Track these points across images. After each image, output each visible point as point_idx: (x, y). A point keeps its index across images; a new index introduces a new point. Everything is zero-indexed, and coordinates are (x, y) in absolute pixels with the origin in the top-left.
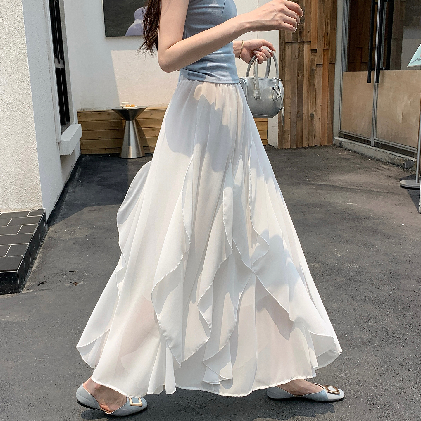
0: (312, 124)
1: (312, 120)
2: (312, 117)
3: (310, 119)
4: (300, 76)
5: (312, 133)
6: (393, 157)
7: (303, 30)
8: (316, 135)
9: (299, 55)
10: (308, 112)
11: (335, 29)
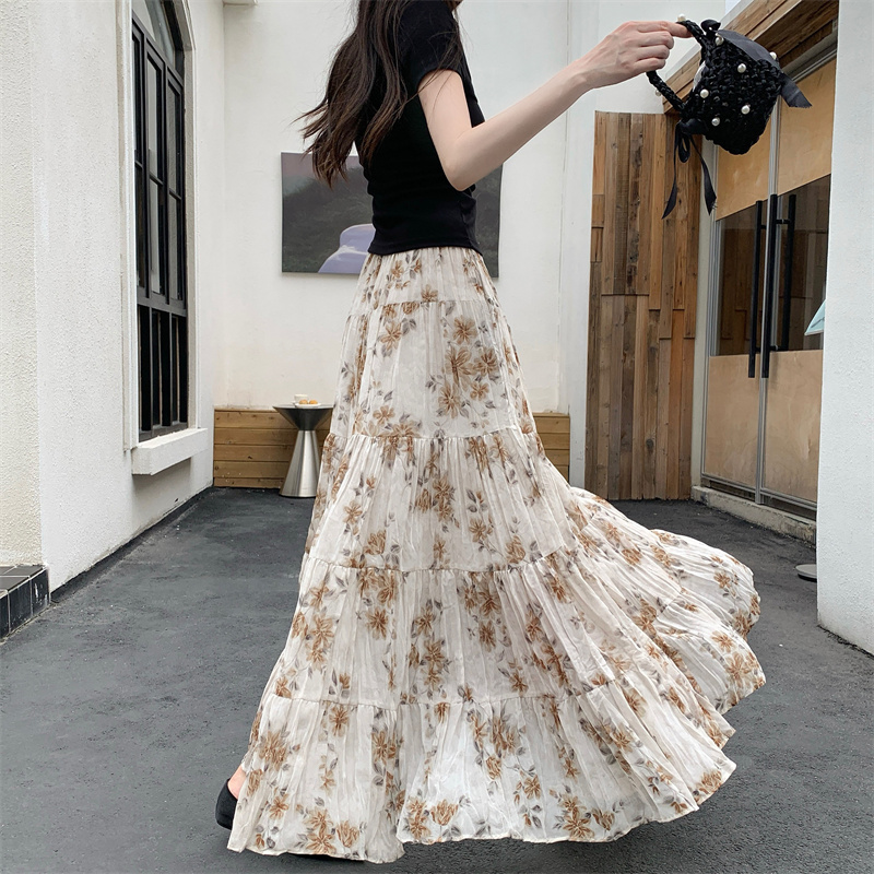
0: (649, 459)
1: (650, 451)
2: (650, 445)
3: (646, 449)
4: (628, 361)
5: (649, 476)
6: (793, 523)
7: (635, 274)
8: (657, 479)
9: (626, 319)
10: (643, 435)
11: (695, 275)
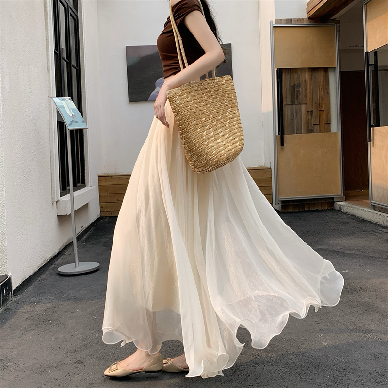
7: (300, 94)
9: (296, 116)
11: (328, 93)
